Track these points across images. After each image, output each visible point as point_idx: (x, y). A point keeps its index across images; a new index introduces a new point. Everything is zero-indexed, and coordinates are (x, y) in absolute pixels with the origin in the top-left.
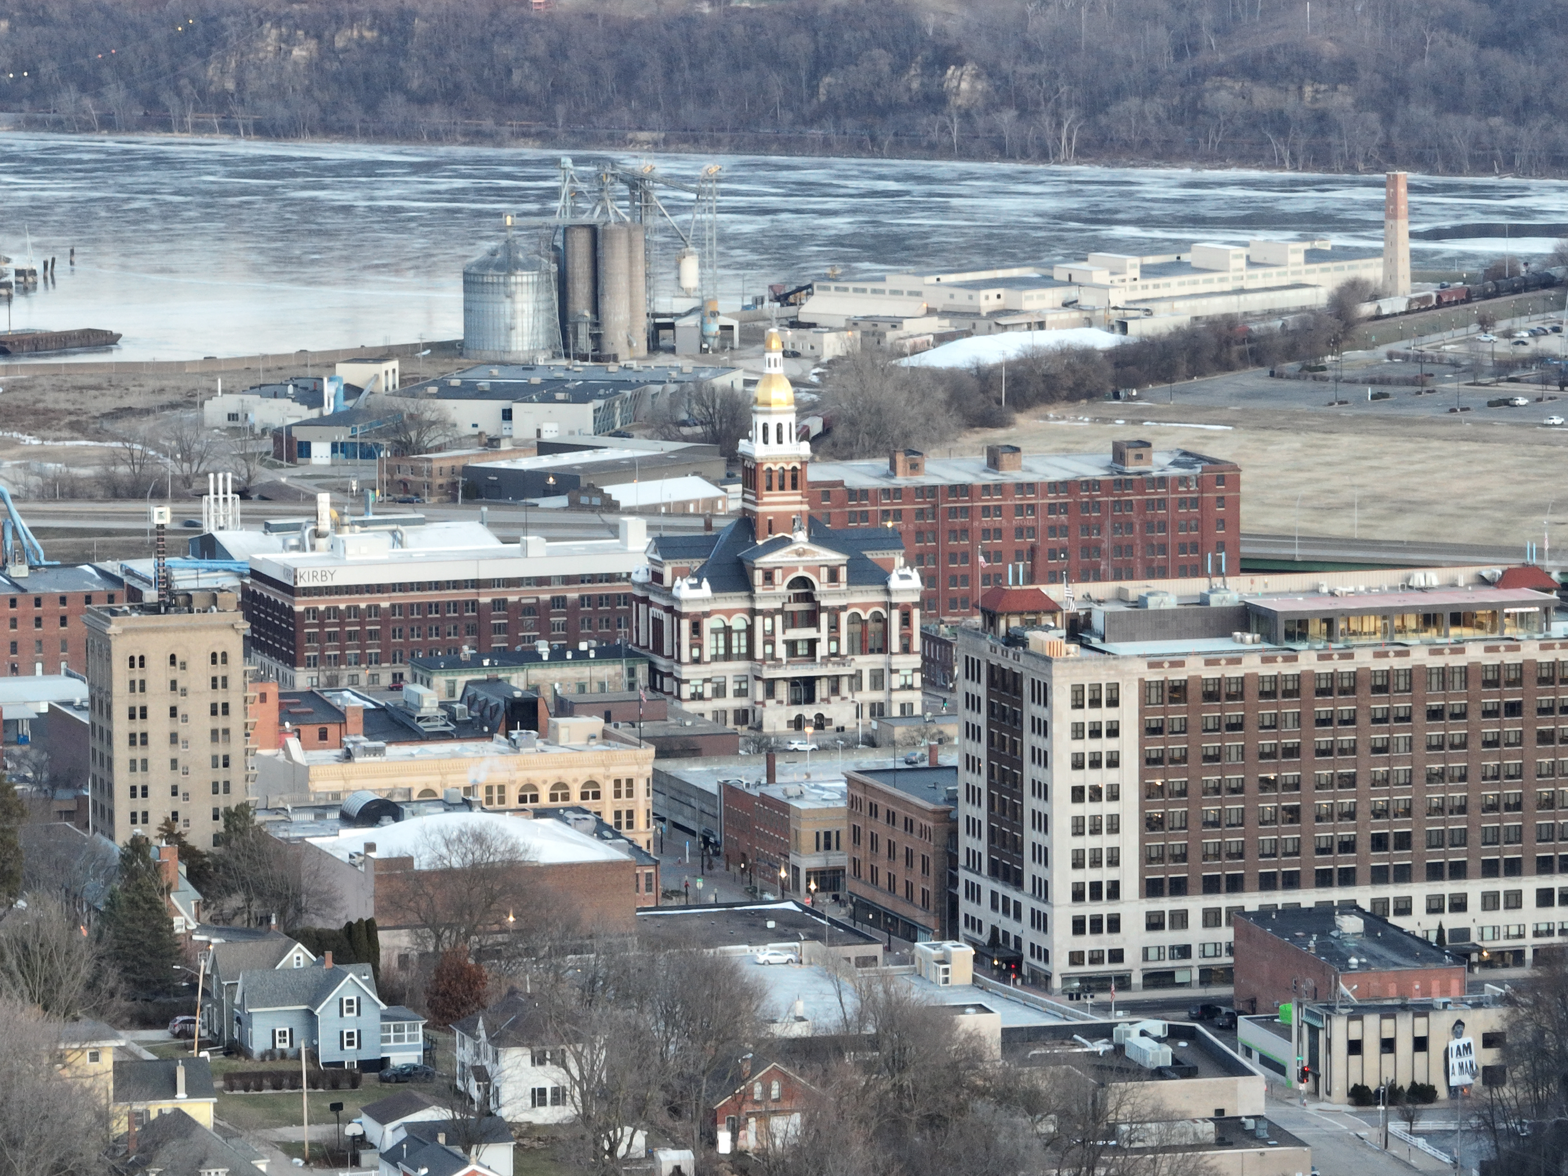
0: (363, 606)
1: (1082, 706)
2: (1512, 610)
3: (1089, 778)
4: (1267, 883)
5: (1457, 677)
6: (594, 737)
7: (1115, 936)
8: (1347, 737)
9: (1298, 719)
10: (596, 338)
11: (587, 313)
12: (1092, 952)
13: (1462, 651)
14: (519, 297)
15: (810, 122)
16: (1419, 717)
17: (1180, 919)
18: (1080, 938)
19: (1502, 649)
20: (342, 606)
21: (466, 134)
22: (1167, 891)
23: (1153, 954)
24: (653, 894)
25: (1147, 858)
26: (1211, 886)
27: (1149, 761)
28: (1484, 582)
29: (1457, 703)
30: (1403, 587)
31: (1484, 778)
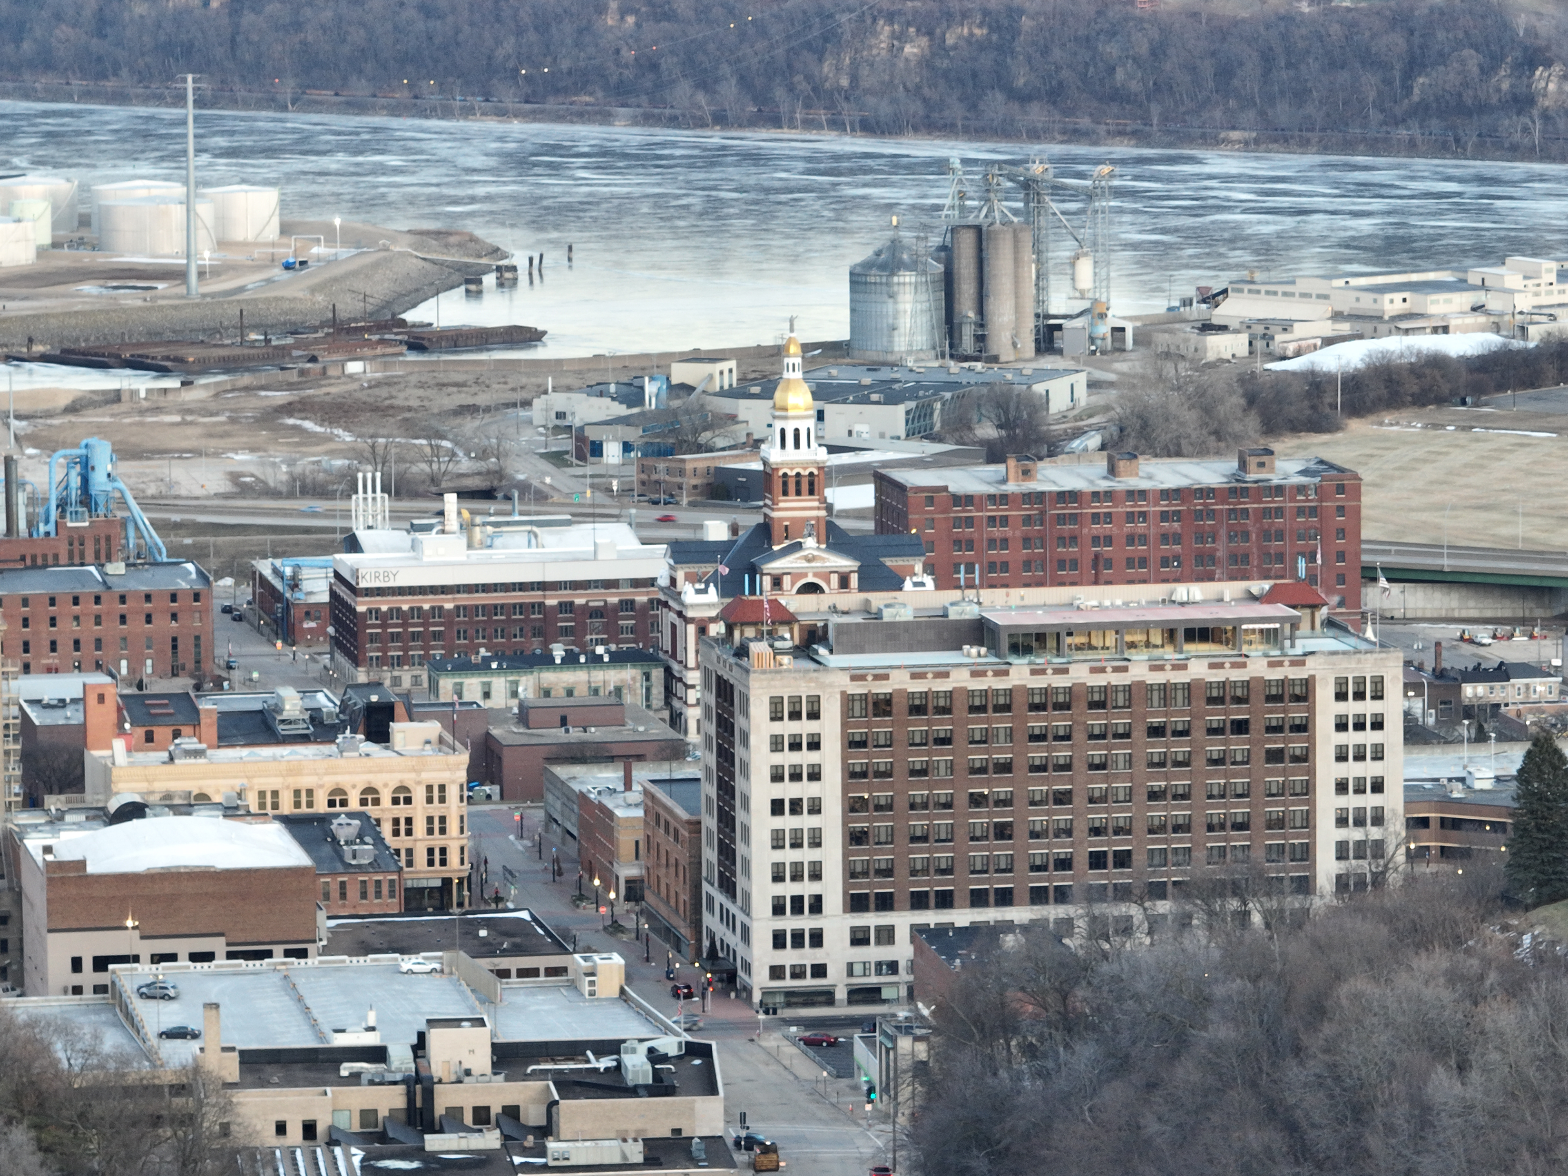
0: (426, 607)
1: (781, 719)
2: (1251, 626)
3: (788, 791)
4: (978, 899)
5: (1180, 693)
6: (428, 742)
7: (817, 951)
8: (1062, 753)
9: (1010, 734)
10: (981, 339)
11: (971, 314)
12: (793, 967)
13: (1184, 667)
14: (900, 298)
15: (1399, 122)
16: (1139, 733)
17: (886, 935)
18: (780, 953)
19: (1227, 665)
20: (405, 607)
21: (1064, 132)
22: (872, 905)
23: (858, 969)
24: (396, 900)
25: (851, 873)
26: (919, 902)
27: (852, 775)
28: (1253, 598)
29: (1180, 720)
30: (1164, 601)
31: (1210, 797)
